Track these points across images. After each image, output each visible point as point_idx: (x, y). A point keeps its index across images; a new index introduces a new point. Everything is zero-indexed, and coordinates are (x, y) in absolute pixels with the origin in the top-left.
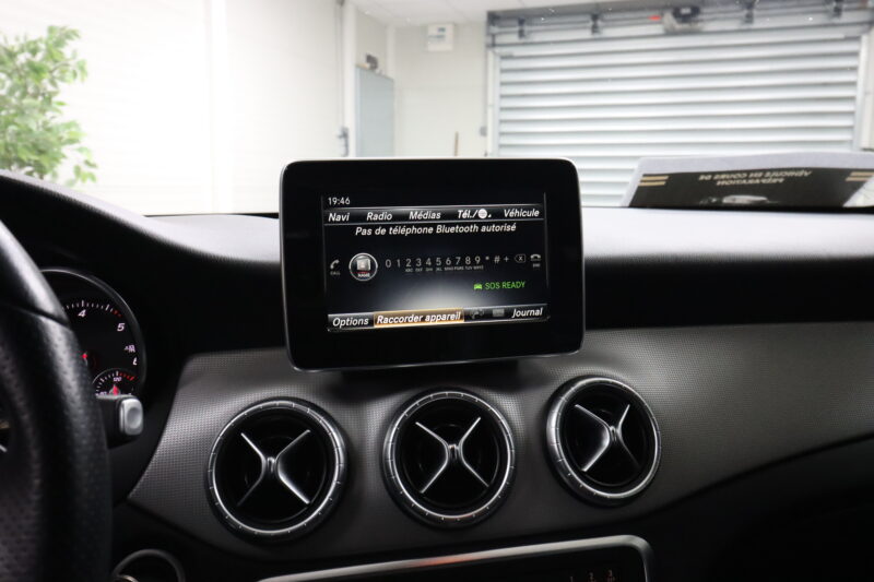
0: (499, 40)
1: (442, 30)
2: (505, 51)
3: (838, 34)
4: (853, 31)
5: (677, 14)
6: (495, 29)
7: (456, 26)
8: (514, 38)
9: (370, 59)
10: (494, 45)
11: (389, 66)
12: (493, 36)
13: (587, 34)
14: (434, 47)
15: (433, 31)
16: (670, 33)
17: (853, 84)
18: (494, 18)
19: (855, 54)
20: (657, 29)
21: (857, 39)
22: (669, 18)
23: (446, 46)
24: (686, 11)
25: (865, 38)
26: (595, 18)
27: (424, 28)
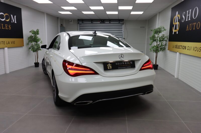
0: (79, 23)
1: (71, 21)
2: (80, 24)
3: (120, 24)
4: (122, 24)
5: (101, 21)
6: (79, 21)
7: (73, 20)
8: (81, 22)
9: (62, 25)
10: (78, 23)
11: (64, 25)
12: (79, 22)
13: (91, 23)
14: (70, 23)
15: (70, 21)
16: (101, 23)
17: (122, 30)
18: (79, 20)
19: (122, 27)
20: (99, 23)
21: (122, 25)
22: (100, 21)
23: (72, 23)
24: (102, 21)
25: (123, 25)
26: (92, 21)
27: (69, 20)
